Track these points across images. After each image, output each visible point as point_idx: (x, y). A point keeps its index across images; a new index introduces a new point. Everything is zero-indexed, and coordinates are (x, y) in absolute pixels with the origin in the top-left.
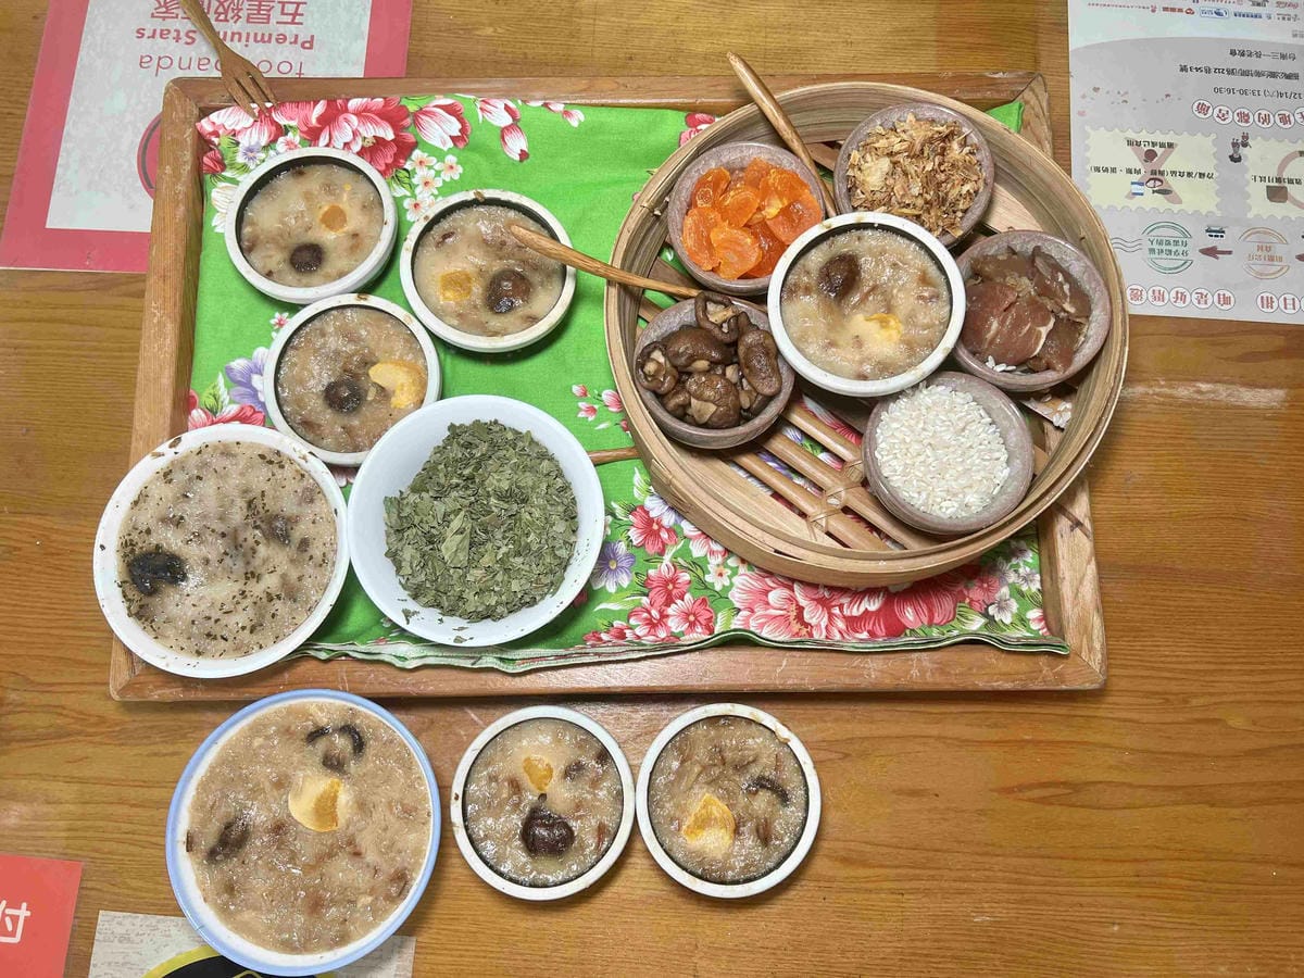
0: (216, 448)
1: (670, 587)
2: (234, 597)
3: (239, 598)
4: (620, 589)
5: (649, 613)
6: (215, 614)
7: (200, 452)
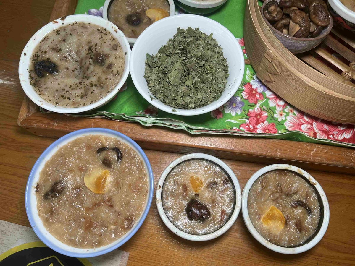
0: (80, 24)
1: (259, 117)
2: (76, 84)
3: (78, 85)
4: (237, 115)
5: (249, 126)
6: (67, 89)
7: (73, 25)
